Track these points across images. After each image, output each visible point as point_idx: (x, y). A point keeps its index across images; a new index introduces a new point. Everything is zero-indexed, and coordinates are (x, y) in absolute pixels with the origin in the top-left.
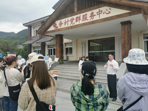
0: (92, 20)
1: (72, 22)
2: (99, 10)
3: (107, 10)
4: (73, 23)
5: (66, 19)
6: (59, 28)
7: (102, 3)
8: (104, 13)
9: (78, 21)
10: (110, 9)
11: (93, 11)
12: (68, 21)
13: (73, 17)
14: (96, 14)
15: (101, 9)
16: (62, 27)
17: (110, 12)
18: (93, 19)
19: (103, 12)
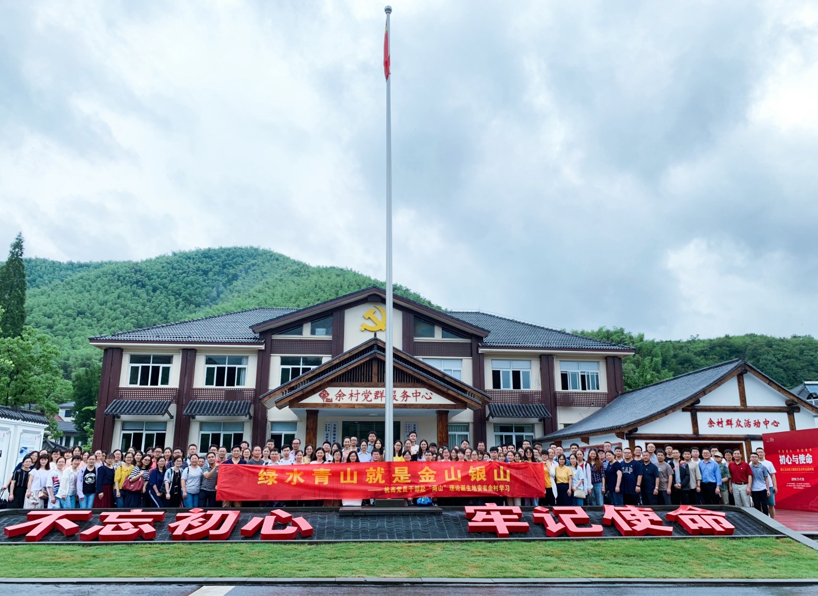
0: (404, 402)
1: (366, 398)
2: (416, 391)
3: (427, 394)
4: (369, 399)
5: (355, 390)
6: (335, 401)
7: (419, 382)
8: (422, 397)
9: (380, 399)
10: (432, 394)
11: (407, 389)
12: (358, 394)
13: (368, 389)
14: (411, 395)
15: (419, 390)
16: (342, 402)
17: (431, 398)
18: (406, 401)
19: (421, 395)
